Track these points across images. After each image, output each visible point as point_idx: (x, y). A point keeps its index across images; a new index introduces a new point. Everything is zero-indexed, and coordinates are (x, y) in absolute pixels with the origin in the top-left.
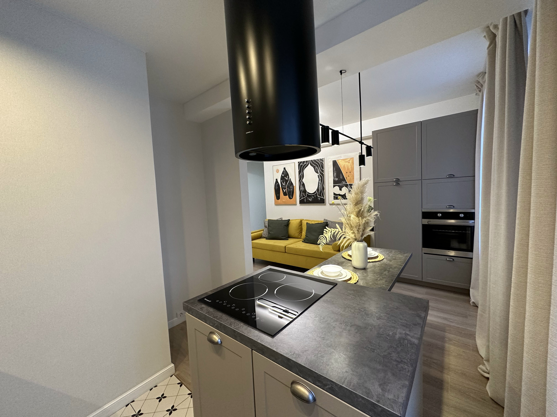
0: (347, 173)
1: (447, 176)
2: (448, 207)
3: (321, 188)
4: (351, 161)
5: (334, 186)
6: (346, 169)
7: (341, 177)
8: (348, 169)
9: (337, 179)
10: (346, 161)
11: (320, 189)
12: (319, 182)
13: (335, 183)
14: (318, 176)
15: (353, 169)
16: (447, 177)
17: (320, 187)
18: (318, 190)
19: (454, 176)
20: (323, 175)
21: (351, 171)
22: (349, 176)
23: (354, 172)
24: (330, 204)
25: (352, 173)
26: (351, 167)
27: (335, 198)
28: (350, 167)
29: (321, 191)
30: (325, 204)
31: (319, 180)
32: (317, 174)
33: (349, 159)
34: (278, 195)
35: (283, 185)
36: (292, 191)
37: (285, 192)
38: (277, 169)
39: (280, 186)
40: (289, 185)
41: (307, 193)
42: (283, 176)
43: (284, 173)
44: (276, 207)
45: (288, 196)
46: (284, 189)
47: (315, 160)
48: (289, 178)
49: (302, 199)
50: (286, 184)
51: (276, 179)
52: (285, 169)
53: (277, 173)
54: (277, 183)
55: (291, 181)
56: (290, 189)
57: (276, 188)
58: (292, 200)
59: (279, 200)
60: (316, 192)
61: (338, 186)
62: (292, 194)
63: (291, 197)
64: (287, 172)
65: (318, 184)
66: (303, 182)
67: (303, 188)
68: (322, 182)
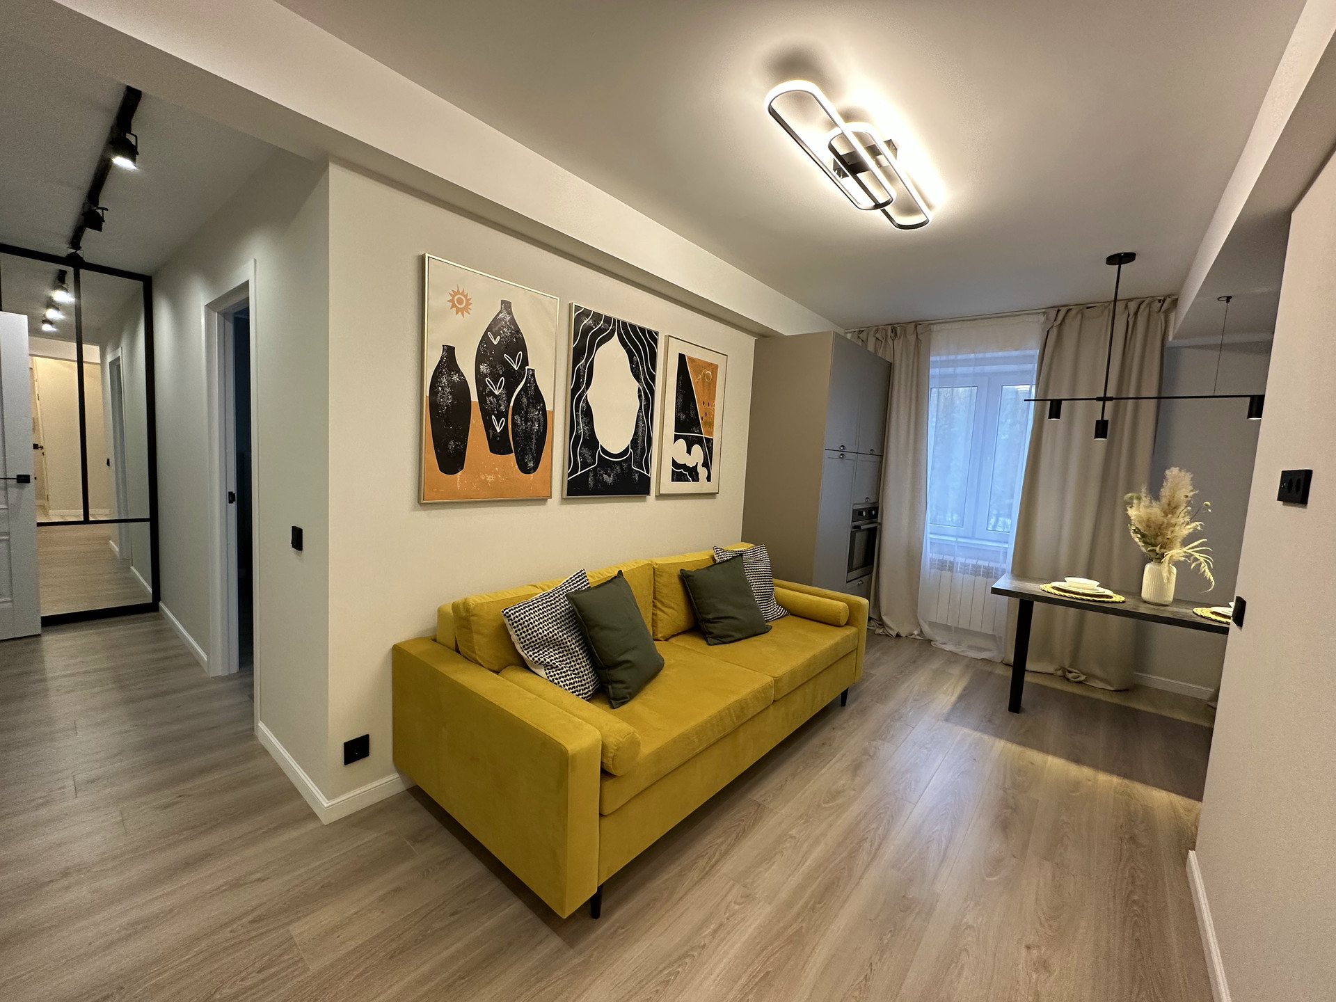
0: (703, 403)
1: (870, 452)
2: (866, 500)
3: (644, 437)
5: (677, 438)
7: (692, 413)
9: (682, 417)
12: (638, 416)
14: (640, 390)
15: (714, 396)
17: (640, 432)
18: (634, 441)
19: (873, 452)
20: (652, 391)
21: (711, 402)
22: (706, 414)
23: (714, 405)
25: (712, 408)
27: (674, 478)
29: (644, 450)
31: (640, 407)
32: (637, 384)
34: (456, 446)
35: (491, 393)
36: (537, 431)
37: (498, 431)
38: (461, 291)
39: (474, 397)
40: (525, 400)
41: (600, 449)
42: (493, 341)
43: (504, 332)
44: (423, 515)
45: (512, 455)
46: (493, 416)
47: (633, 327)
48: (527, 368)
49: (579, 473)
50: (510, 390)
51: (443, 346)
52: (510, 313)
53: (457, 313)
54: (450, 375)
55: (536, 384)
56: (526, 424)
57: (439, 398)
58: (532, 475)
59: (459, 473)
60: (630, 450)
61: (685, 438)
62: (535, 450)
63: (530, 461)
64: (518, 331)
65: (637, 423)
66: (587, 403)
67: (585, 429)
68: (647, 418)
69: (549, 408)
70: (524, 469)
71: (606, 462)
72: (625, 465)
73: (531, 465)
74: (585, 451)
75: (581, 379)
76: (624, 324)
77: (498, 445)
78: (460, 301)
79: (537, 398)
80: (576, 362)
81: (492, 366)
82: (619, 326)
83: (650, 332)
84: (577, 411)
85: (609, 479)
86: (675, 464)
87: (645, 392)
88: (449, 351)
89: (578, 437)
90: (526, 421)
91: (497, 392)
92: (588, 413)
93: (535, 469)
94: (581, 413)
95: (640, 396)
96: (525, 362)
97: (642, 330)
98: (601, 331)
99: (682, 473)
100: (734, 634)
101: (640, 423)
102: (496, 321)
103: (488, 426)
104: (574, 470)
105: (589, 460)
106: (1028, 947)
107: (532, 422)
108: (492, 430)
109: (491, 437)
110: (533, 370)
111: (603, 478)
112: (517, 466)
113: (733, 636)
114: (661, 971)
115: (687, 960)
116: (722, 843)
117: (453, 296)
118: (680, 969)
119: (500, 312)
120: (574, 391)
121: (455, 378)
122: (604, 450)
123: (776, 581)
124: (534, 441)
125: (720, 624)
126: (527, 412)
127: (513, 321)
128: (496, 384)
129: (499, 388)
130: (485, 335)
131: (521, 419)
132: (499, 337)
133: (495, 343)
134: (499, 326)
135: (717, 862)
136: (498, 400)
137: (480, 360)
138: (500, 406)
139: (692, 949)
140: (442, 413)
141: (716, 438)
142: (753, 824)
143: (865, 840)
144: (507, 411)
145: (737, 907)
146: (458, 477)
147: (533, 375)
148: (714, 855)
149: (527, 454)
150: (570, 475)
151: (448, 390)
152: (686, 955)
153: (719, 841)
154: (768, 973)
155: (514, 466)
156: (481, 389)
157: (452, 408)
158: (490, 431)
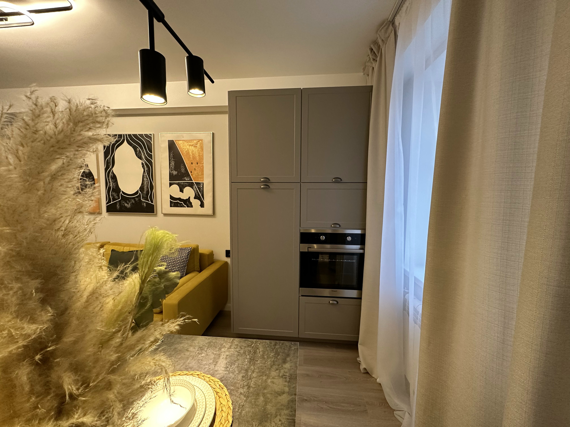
0: (192, 163)
1: (334, 180)
2: (332, 226)
3: (148, 185)
4: (198, 144)
5: (171, 184)
6: (191, 157)
7: (183, 170)
8: (194, 158)
9: (175, 173)
10: (191, 144)
11: (145, 187)
12: (143, 176)
13: (173, 178)
14: (142, 164)
15: (201, 158)
16: (332, 181)
17: (145, 183)
18: (142, 188)
19: (341, 180)
20: (151, 163)
21: (199, 162)
22: (195, 169)
23: (203, 163)
24: (165, 215)
25: (201, 165)
26: (199, 156)
27: (172, 205)
28: (197, 155)
29: (148, 192)
30: (156, 214)
31: (144, 171)
32: (140, 161)
33: (195, 142)
55: (89, 169)
61: (178, 184)
66: (113, 173)
67: (113, 184)
68: (149, 176)
69: (96, 177)
79: (90, 174)
85: (128, 206)
86: (171, 197)
141: (206, 182)
147: (88, 166)
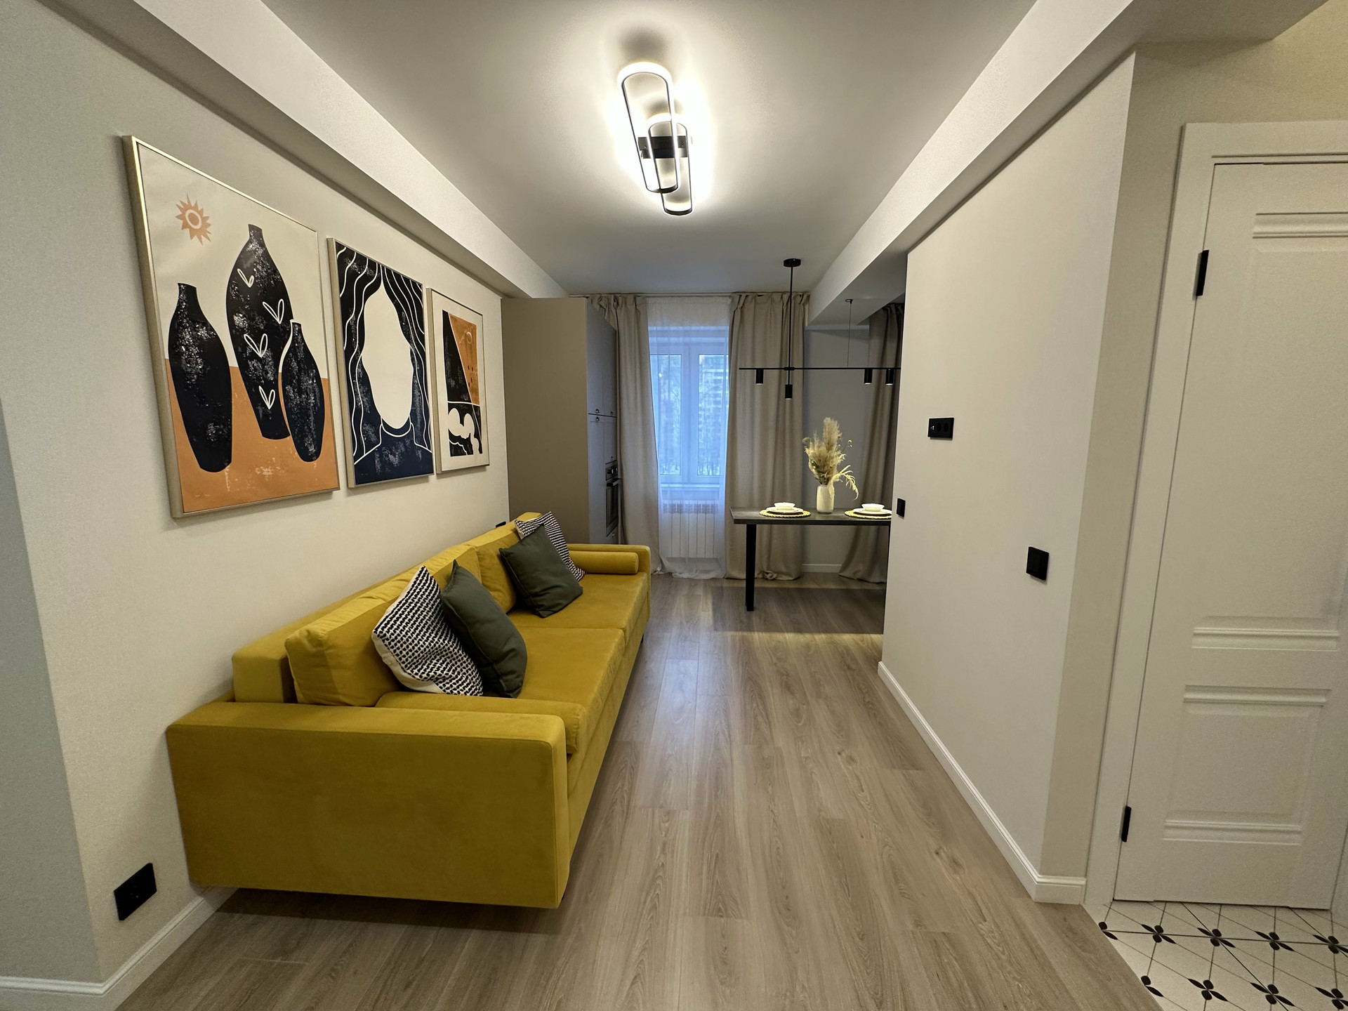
0: (468, 367)
3: (421, 407)
5: (450, 408)
7: (460, 377)
9: (452, 383)
12: (414, 382)
13: (451, 395)
14: (411, 353)
15: (476, 360)
17: (417, 402)
18: (413, 413)
21: (474, 367)
22: (471, 378)
27: (452, 452)
31: (415, 373)
32: (408, 346)
34: (217, 430)
35: (254, 356)
36: (315, 406)
37: (269, 407)
38: (193, 205)
39: (233, 362)
40: (294, 364)
41: (382, 424)
42: (246, 282)
43: (258, 269)
44: (181, 534)
45: (290, 438)
46: (260, 387)
47: (397, 275)
48: (291, 321)
49: (365, 455)
50: (276, 349)
51: (179, 284)
52: (262, 245)
53: (192, 238)
54: (195, 329)
55: (305, 345)
56: (300, 397)
57: (184, 362)
58: (314, 463)
59: (227, 469)
60: (411, 423)
61: (457, 406)
62: (315, 430)
63: (311, 444)
64: (275, 271)
65: (413, 392)
66: (363, 368)
67: (365, 400)
68: (422, 385)
69: (323, 375)
70: (307, 456)
71: (390, 440)
72: (408, 441)
73: (312, 449)
74: (368, 428)
75: (353, 338)
76: (389, 271)
77: (271, 426)
78: (194, 219)
79: (308, 362)
80: (345, 317)
81: (250, 319)
82: (384, 273)
83: (414, 283)
84: (354, 378)
85: (394, 460)
86: (452, 437)
87: (417, 355)
88: (188, 293)
89: (358, 411)
90: (300, 392)
91: (260, 354)
92: (365, 380)
93: (317, 454)
94: (358, 382)
95: (413, 360)
96: (289, 314)
97: (407, 280)
98: (367, 278)
99: (460, 446)
100: (561, 601)
101: (416, 392)
102: (244, 253)
103: (256, 401)
104: (360, 453)
105: (373, 439)
106: (839, 753)
107: (308, 395)
108: (261, 406)
109: (261, 416)
110: (299, 325)
111: (389, 459)
112: (296, 453)
113: (559, 604)
114: (645, 903)
115: (658, 882)
116: (623, 785)
117: (184, 211)
118: (657, 892)
119: (250, 242)
120: (348, 353)
121: (202, 332)
122: (385, 424)
123: (569, 545)
124: (312, 418)
125: (548, 595)
126: (299, 381)
127: (266, 255)
128: (258, 342)
129: (263, 349)
130: (234, 274)
131: (294, 391)
132: (252, 277)
133: (250, 285)
134: (251, 261)
135: (629, 802)
136: (263, 366)
137: (232, 309)
138: (267, 373)
139: (656, 871)
140: (192, 384)
141: (481, 405)
142: (636, 759)
143: (718, 733)
144: (276, 380)
145: (667, 824)
146: (226, 474)
147: (300, 331)
148: (623, 797)
149: (306, 436)
150: (355, 458)
151: (195, 350)
152: (654, 879)
153: (619, 785)
154: (717, 855)
155: (294, 453)
156: (240, 350)
157: (202, 376)
158: (259, 408)
